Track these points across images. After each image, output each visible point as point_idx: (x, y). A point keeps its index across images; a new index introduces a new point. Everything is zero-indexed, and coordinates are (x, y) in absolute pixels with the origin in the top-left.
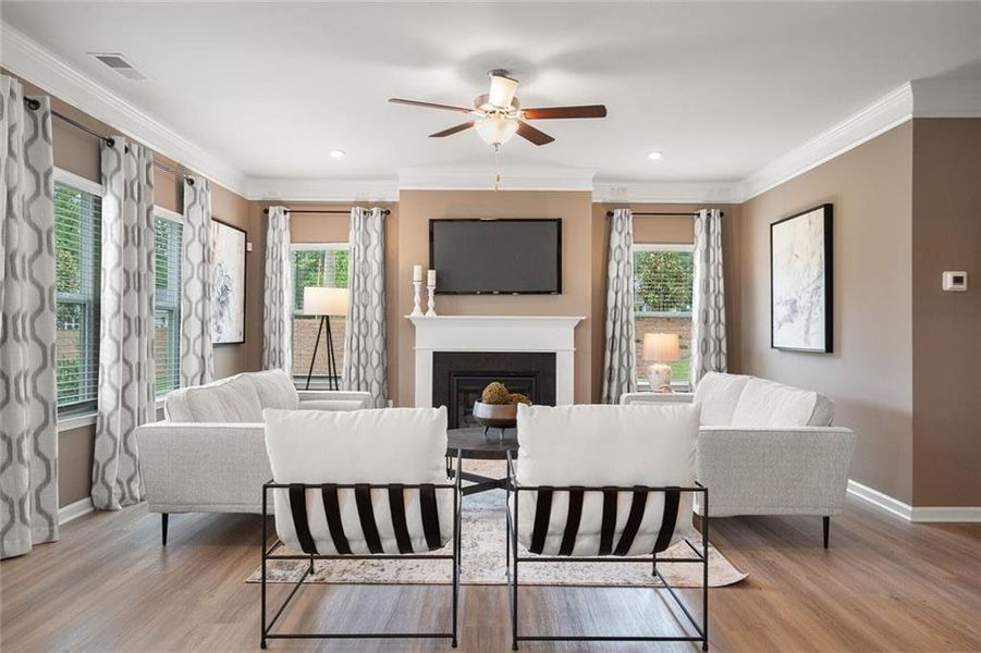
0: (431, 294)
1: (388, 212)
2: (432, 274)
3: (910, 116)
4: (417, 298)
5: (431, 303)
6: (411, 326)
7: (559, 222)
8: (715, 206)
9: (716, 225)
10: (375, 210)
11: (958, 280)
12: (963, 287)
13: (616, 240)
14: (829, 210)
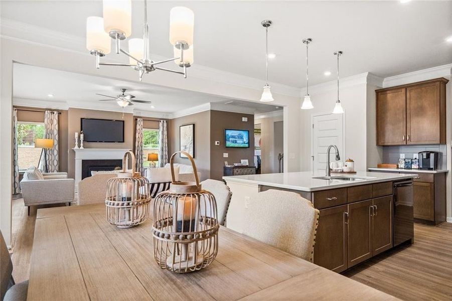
0: (82, 142)
1: (60, 113)
2: (82, 136)
3: (210, 109)
4: (77, 143)
5: (82, 144)
6: (74, 152)
7: (123, 121)
8: (165, 119)
9: (165, 125)
10: (55, 112)
11: (218, 143)
12: (218, 144)
13: (138, 127)
14: (194, 125)
